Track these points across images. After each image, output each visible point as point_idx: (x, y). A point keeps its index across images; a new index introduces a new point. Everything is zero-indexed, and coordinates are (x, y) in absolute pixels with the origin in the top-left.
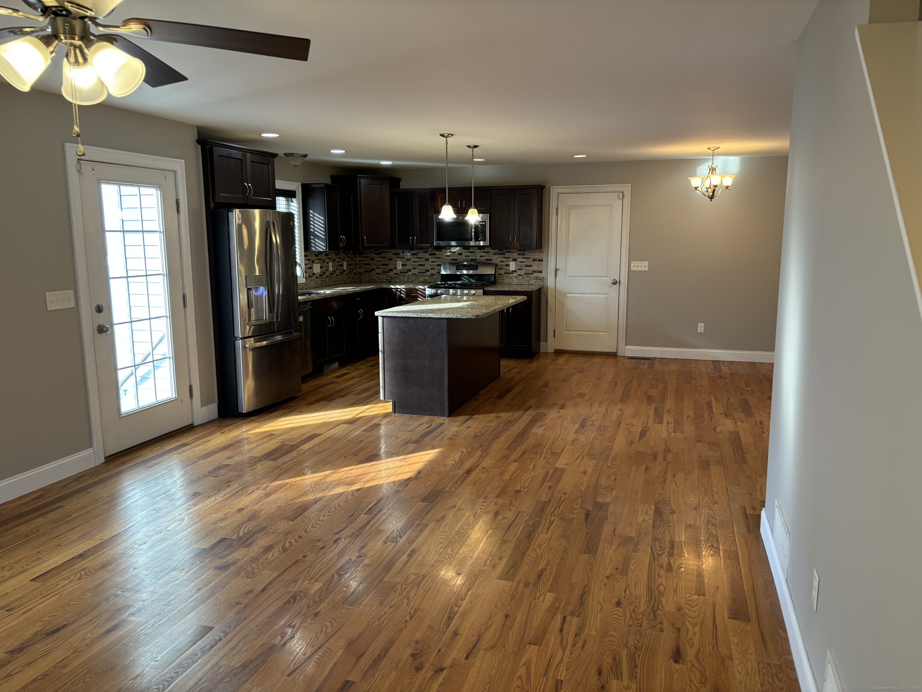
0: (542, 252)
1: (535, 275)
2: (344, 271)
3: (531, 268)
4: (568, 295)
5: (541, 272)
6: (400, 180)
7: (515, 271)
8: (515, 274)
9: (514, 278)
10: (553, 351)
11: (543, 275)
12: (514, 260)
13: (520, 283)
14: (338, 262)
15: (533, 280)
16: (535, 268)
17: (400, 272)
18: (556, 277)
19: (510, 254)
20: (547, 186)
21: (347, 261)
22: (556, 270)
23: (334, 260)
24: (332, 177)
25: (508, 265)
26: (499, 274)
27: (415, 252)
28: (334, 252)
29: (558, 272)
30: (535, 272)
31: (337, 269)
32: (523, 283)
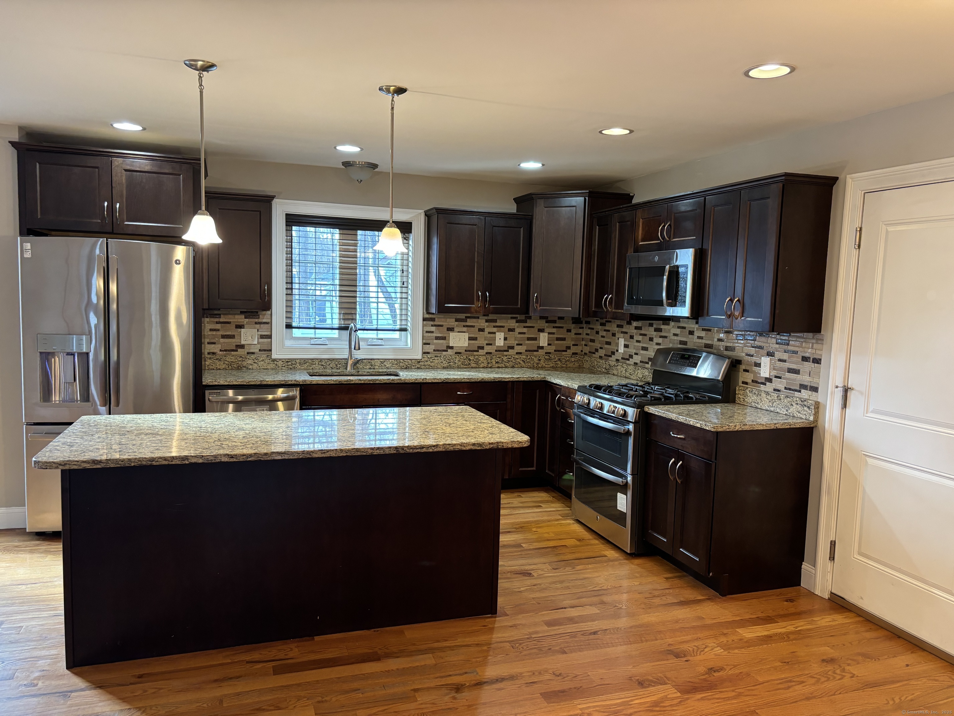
0: (821, 341)
1: (805, 394)
2: (542, 348)
4: (870, 460)
5: (815, 389)
6: (633, 197)
7: (769, 380)
8: (769, 387)
9: (763, 395)
10: (826, 596)
11: (819, 397)
12: (770, 354)
13: (772, 409)
15: (795, 406)
16: (804, 378)
18: (845, 406)
21: (549, 333)
22: (846, 390)
23: (511, 330)
24: (517, 200)
25: (758, 365)
26: (743, 383)
29: (851, 395)
30: (803, 387)
32: (778, 410)
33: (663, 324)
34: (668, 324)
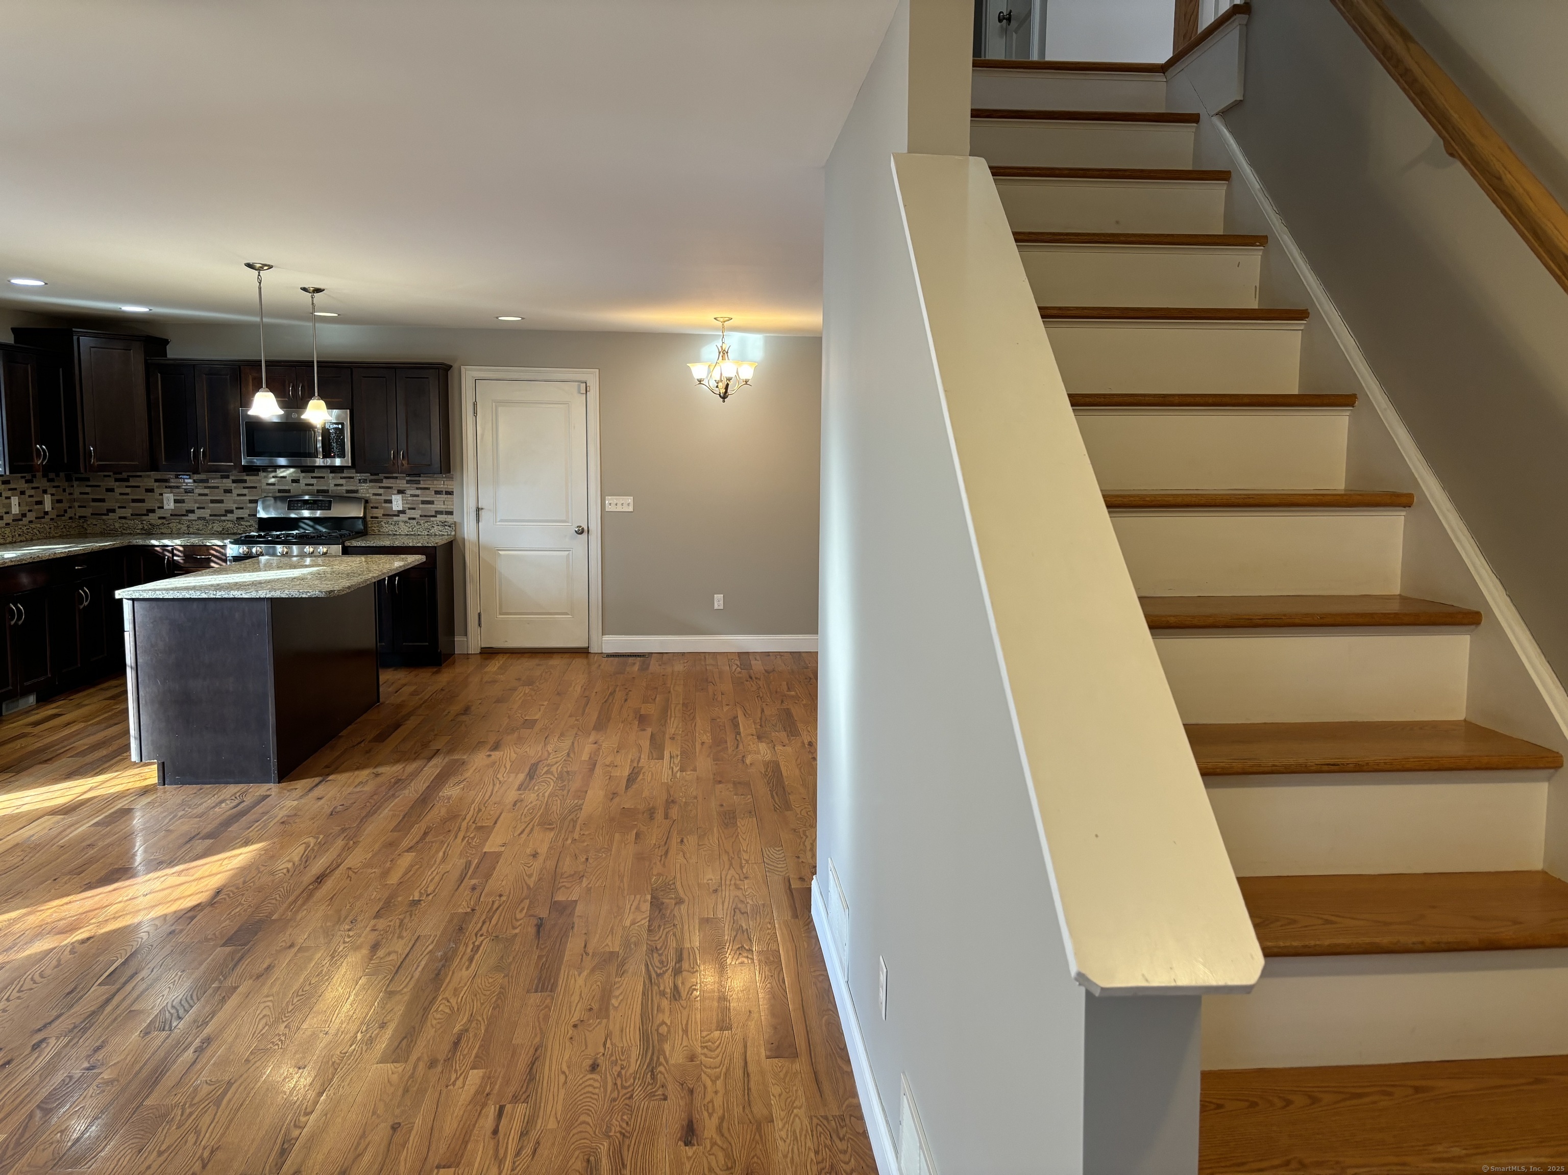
0: (451, 478)
1: (440, 518)
2: (46, 513)
3: (433, 506)
4: (500, 552)
5: (451, 513)
6: (166, 342)
7: (403, 512)
8: (403, 517)
9: (402, 524)
10: (478, 651)
11: (455, 518)
12: (400, 492)
13: (412, 533)
14: (30, 496)
15: (436, 527)
16: (438, 506)
17: (171, 515)
18: (478, 521)
19: (392, 481)
20: (455, 366)
21: (52, 495)
22: (478, 510)
23: (23, 493)
24: (14, 330)
25: (390, 502)
26: (372, 518)
27: (203, 476)
28: (22, 477)
29: (482, 513)
30: (441, 513)
31: (30, 511)
32: (419, 533)
33: (247, 475)
34: (257, 475)
